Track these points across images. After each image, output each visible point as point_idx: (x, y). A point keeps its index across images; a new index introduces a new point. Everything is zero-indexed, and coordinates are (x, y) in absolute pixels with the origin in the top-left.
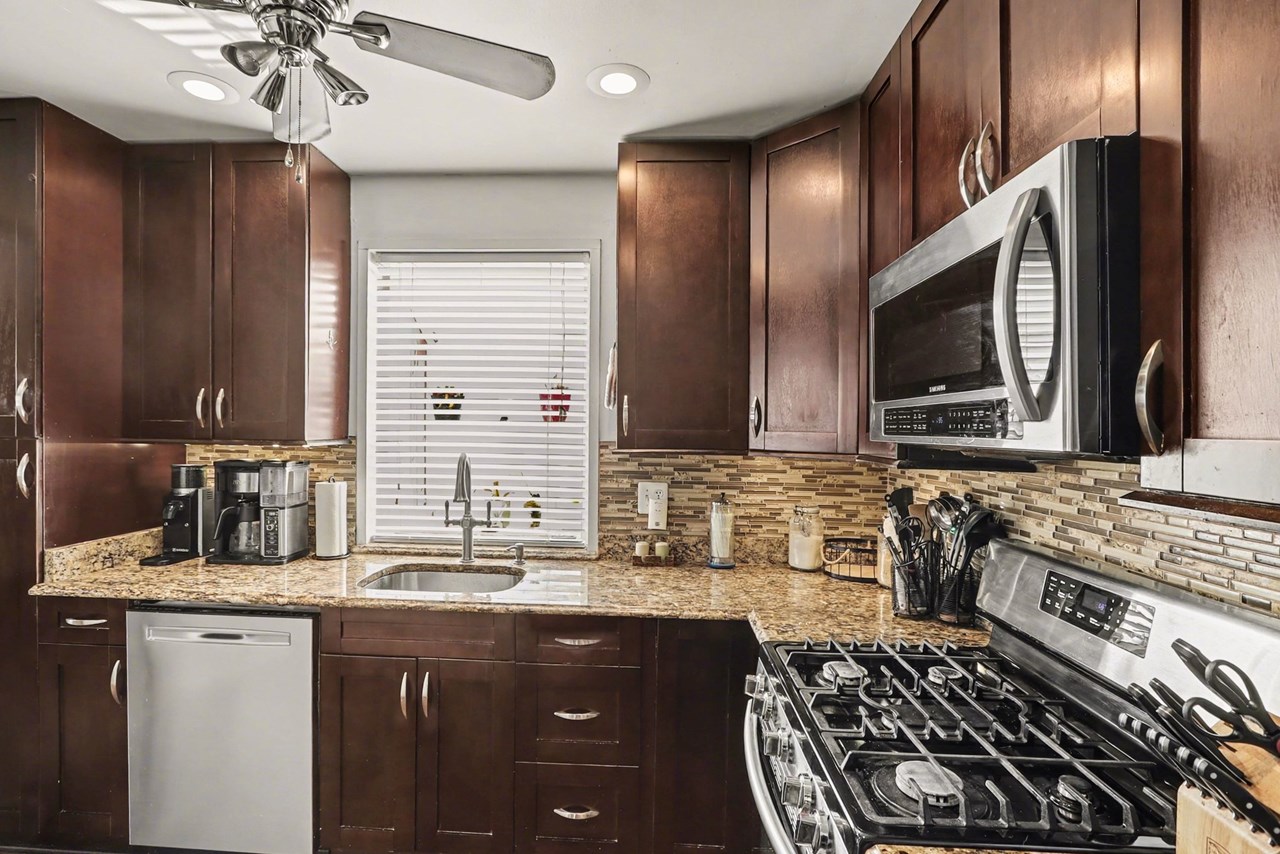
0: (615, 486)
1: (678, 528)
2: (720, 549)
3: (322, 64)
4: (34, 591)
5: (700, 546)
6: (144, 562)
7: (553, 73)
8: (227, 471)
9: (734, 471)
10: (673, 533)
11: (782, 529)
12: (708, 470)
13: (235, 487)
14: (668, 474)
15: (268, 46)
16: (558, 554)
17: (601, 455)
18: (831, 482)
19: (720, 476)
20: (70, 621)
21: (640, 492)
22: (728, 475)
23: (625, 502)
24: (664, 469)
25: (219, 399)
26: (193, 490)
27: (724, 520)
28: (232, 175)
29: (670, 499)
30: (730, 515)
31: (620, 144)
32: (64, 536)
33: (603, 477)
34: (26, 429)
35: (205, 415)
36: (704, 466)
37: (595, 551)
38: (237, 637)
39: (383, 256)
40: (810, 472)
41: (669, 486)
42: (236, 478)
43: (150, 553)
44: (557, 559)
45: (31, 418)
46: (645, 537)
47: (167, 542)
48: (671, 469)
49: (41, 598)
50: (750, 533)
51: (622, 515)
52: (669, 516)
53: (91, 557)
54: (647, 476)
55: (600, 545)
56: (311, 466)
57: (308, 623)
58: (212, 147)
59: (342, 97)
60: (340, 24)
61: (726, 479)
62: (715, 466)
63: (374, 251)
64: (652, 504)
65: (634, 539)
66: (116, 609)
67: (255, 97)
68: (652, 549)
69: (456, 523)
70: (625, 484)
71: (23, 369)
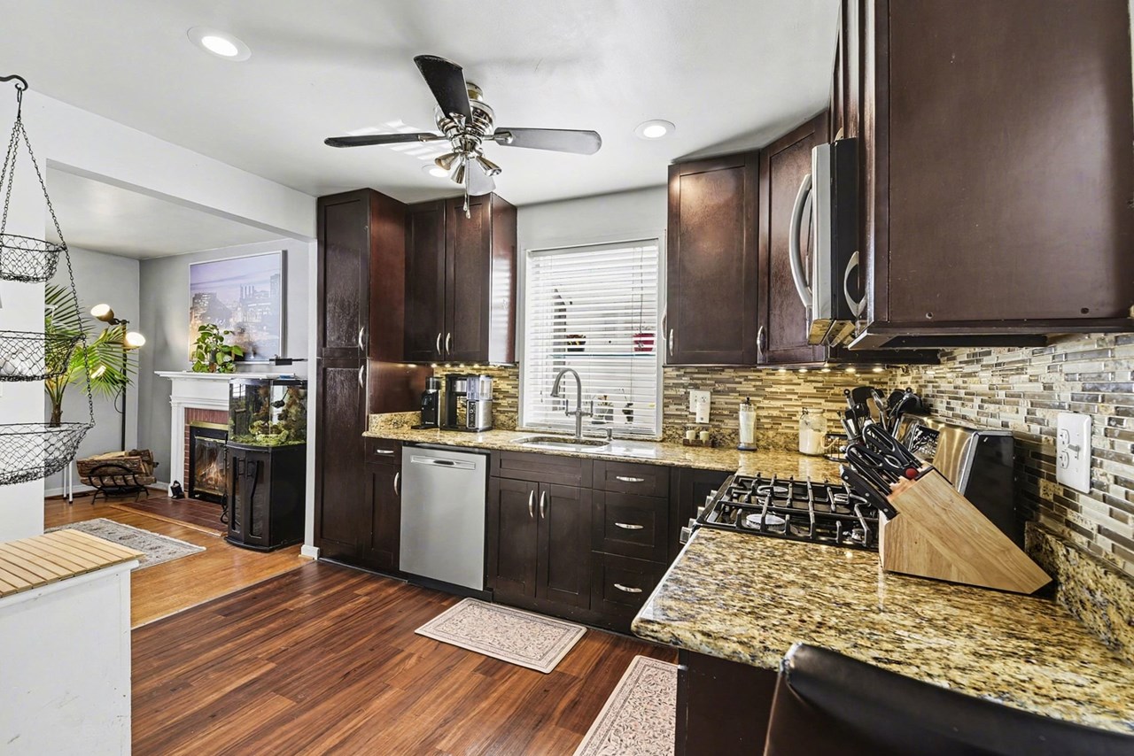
0: (674, 393)
1: (717, 423)
2: (746, 437)
3: (480, 158)
4: (365, 434)
5: (733, 436)
6: (413, 428)
7: (600, 139)
8: (452, 379)
9: (758, 383)
10: (715, 426)
11: (795, 426)
12: (740, 383)
13: (455, 388)
14: (711, 385)
15: (455, 154)
16: (637, 437)
17: (665, 373)
18: (837, 392)
19: (747, 387)
20: (379, 451)
21: (691, 399)
22: (754, 386)
23: (681, 404)
24: (708, 382)
25: (447, 340)
26: (435, 391)
27: (748, 418)
28: (455, 215)
29: (712, 403)
30: (753, 414)
31: (669, 166)
32: (378, 409)
33: (666, 387)
34: (363, 353)
35: (441, 348)
36: (737, 380)
37: (659, 436)
38: (452, 463)
39: (535, 253)
40: (820, 385)
41: (712, 394)
42: (455, 384)
43: (414, 424)
44: (635, 440)
45: (365, 348)
46: (693, 428)
47: (423, 418)
48: (713, 382)
49: (367, 437)
50: (772, 428)
51: (679, 413)
52: (711, 414)
53: (389, 421)
54: (696, 387)
55: (664, 432)
56: (495, 379)
57: (485, 457)
58: (446, 201)
59: (490, 172)
60: (488, 136)
61: (753, 389)
62: (745, 380)
63: (529, 251)
64: (699, 405)
65: (686, 429)
66: (397, 445)
67: (452, 178)
68: (697, 436)
69: (571, 413)
70: (682, 391)
71: (362, 324)
